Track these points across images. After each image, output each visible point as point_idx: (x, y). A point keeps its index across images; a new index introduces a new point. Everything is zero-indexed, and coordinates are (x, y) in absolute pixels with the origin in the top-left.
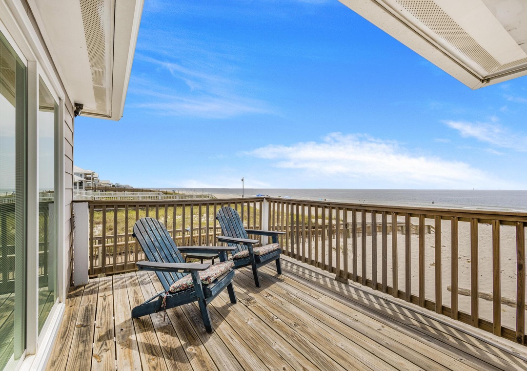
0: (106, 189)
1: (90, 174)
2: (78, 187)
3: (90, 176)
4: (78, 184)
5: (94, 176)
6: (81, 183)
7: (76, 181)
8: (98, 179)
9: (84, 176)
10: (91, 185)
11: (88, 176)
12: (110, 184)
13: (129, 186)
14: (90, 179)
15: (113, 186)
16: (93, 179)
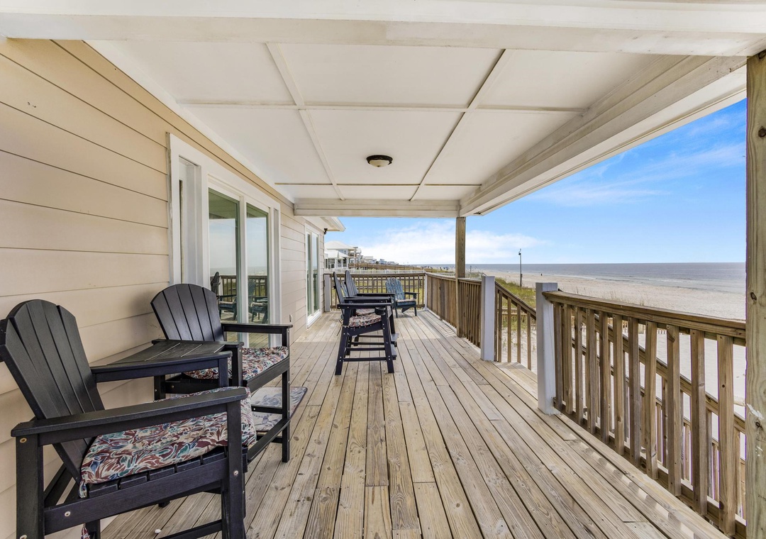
0: (367, 267)
1: (353, 250)
2: (342, 264)
4: (342, 262)
5: (357, 252)
6: (345, 260)
7: (340, 258)
8: (361, 254)
9: (347, 253)
10: (354, 262)
11: (351, 252)
12: (374, 261)
14: (353, 256)
15: (377, 263)
16: (356, 255)
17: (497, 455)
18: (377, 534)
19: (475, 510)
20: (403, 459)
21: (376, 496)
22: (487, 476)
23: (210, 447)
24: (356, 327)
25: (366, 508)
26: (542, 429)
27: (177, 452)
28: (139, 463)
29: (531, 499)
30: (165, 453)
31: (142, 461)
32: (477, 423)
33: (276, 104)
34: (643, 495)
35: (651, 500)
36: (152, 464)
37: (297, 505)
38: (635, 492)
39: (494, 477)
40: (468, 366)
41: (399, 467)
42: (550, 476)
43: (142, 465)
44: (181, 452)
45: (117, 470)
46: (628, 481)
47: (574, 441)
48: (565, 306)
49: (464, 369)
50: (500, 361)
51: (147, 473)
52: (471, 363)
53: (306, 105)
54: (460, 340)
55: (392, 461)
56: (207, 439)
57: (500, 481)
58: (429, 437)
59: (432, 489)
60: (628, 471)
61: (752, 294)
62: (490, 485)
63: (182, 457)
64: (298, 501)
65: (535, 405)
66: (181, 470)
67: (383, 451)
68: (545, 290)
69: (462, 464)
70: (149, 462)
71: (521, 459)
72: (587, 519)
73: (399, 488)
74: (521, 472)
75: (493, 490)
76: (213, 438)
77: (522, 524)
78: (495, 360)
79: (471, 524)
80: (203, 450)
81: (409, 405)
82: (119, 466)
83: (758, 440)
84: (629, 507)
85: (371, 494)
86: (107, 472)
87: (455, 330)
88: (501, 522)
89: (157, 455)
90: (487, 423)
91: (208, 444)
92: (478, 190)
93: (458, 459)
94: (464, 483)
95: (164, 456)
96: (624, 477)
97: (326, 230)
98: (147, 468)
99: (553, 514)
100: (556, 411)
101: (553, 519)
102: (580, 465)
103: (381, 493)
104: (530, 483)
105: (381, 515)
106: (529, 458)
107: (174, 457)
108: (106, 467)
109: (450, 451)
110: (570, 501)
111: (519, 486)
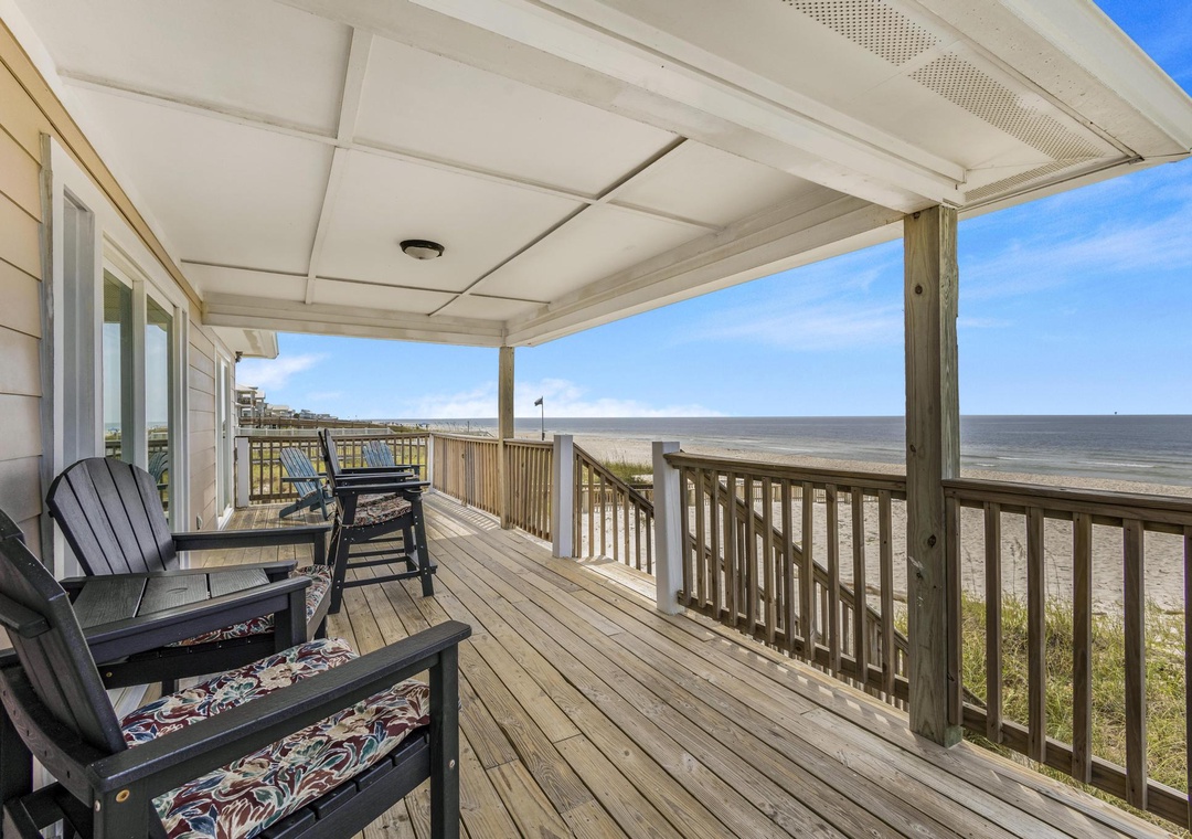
0: (279, 423)
1: (248, 392)
3: (249, 396)
5: (256, 396)
8: (265, 401)
10: (251, 415)
11: (244, 396)
12: (290, 413)
13: (328, 416)
14: (249, 403)
15: (296, 416)
16: (254, 403)
17: (639, 677)
18: (541, 828)
19: (649, 752)
20: (520, 716)
21: (509, 779)
22: (642, 707)
23: (408, 731)
24: (364, 526)
25: (504, 798)
26: (674, 633)
27: (358, 754)
28: (298, 793)
29: (704, 719)
30: (338, 762)
31: (302, 788)
32: (595, 643)
33: (295, 128)
34: (804, 681)
35: (813, 684)
36: (322, 786)
37: (387, 834)
38: (796, 680)
39: (651, 705)
40: (541, 570)
41: (521, 728)
42: (710, 687)
43: (304, 794)
44: (366, 752)
45: (260, 817)
46: (785, 671)
47: (714, 640)
48: (697, 470)
49: (538, 574)
50: (579, 556)
51: (312, 806)
52: (543, 563)
53: (354, 142)
54: (508, 533)
55: (506, 723)
56: (400, 718)
57: (659, 708)
58: (541, 677)
59: (582, 744)
60: (780, 660)
61: (912, 446)
62: (651, 716)
63: (369, 760)
64: (385, 827)
65: (654, 606)
66: (367, 783)
67: (484, 712)
68: (666, 451)
69: (603, 699)
70: (315, 786)
71: (669, 675)
72: (768, 723)
73: (538, 757)
74: (678, 691)
75: (657, 721)
76: (409, 715)
77: (709, 750)
78: (574, 556)
79: (653, 771)
80: (397, 739)
81: (484, 638)
82: (262, 809)
83: (919, 590)
84: (797, 697)
85: (499, 777)
86: (241, 827)
87: (498, 520)
88: (686, 757)
89: (327, 769)
90: (605, 640)
91: (405, 726)
92: (545, 309)
93: (595, 695)
94: (619, 724)
95: (338, 767)
96: (779, 668)
97: (239, 354)
98: (312, 797)
99: (734, 729)
100: (682, 609)
101: (737, 734)
102: (732, 665)
103: (514, 771)
104: (694, 701)
105: (532, 801)
106: (678, 672)
107: (356, 764)
108: (236, 820)
109: (580, 688)
110: (744, 708)
111: (683, 707)
